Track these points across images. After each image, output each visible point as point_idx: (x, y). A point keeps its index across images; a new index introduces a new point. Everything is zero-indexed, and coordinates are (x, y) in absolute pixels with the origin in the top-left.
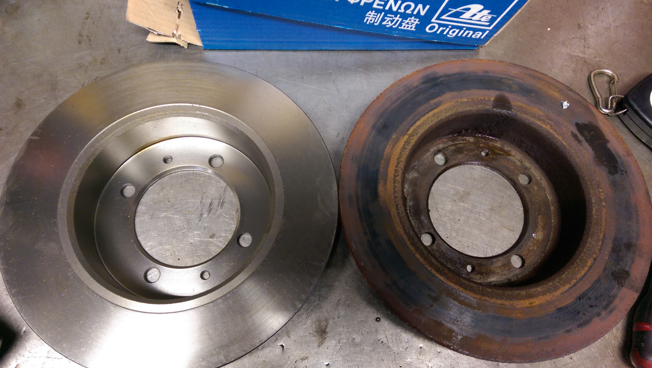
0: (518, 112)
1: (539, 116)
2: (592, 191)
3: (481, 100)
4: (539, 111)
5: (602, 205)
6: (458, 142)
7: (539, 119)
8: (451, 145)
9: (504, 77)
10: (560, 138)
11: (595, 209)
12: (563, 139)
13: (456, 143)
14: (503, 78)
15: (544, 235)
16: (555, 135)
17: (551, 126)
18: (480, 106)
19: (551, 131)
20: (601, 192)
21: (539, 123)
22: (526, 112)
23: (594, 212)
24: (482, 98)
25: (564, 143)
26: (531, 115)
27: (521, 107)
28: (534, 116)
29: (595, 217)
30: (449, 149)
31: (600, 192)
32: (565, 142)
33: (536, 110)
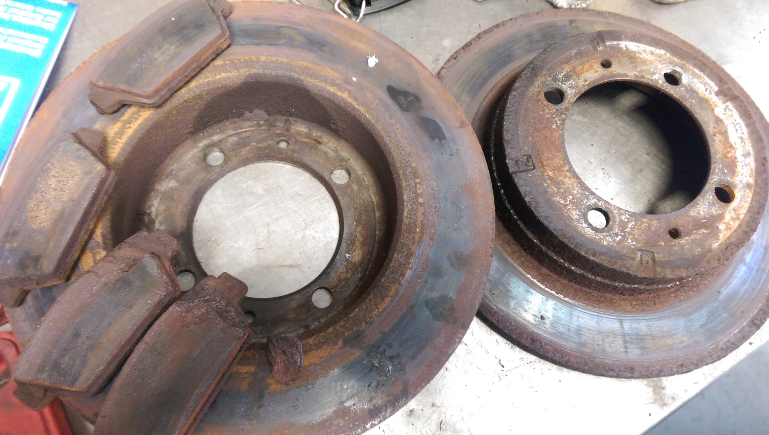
0: (302, 75)
1: (332, 80)
2: (404, 184)
3: (245, 60)
4: (333, 71)
5: (418, 202)
6: (243, 130)
7: (333, 84)
8: (232, 135)
9: (284, 24)
10: (362, 110)
11: (407, 210)
12: (368, 111)
13: (240, 131)
14: (281, 27)
15: (363, 254)
16: (356, 106)
17: (350, 93)
18: (242, 70)
19: (349, 100)
20: (418, 184)
21: (332, 89)
22: (314, 75)
23: (405, 214)
24: (247, 58)
25: (368, 116)
26: (320, 79)
27: (306, 68)
28: (325, 81)
29: (406, 221)
30: (228, 141)
31: (416, 183)
32: (370, 114)
33: (329, 70)
